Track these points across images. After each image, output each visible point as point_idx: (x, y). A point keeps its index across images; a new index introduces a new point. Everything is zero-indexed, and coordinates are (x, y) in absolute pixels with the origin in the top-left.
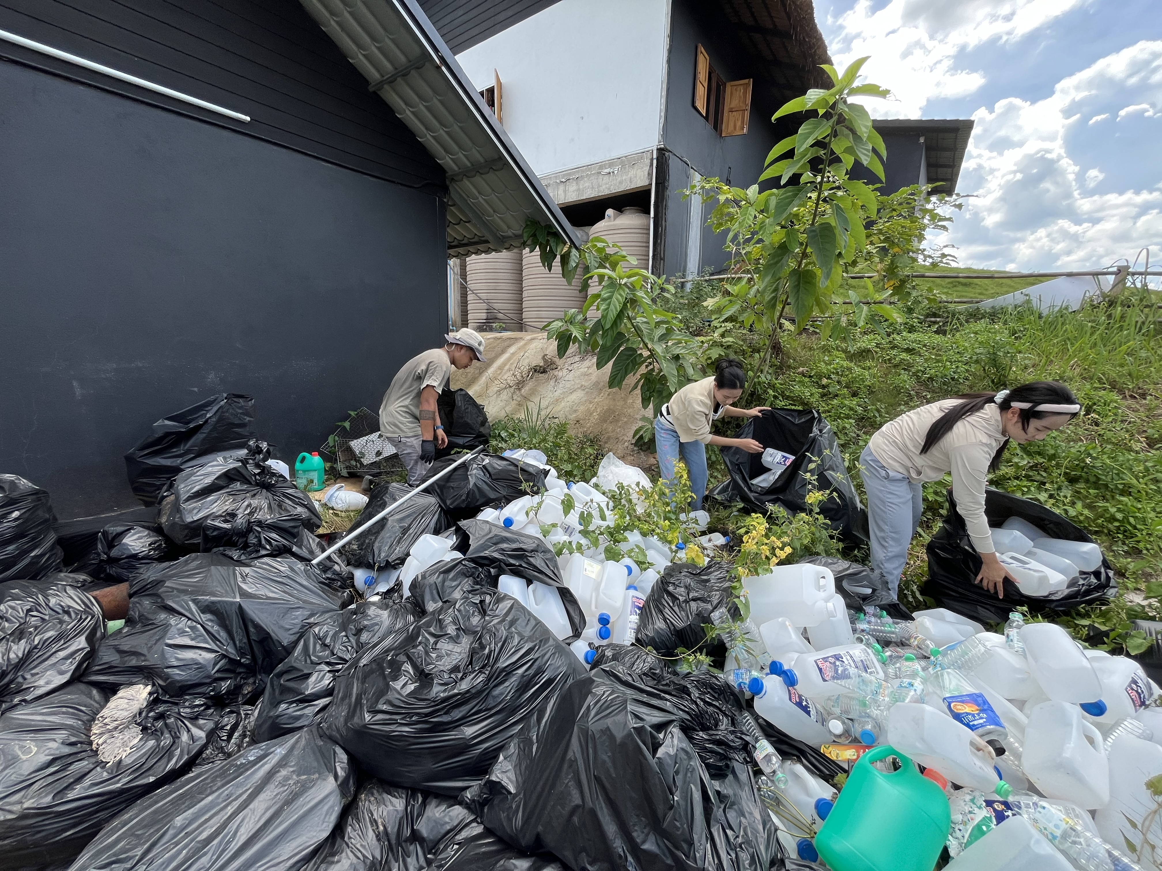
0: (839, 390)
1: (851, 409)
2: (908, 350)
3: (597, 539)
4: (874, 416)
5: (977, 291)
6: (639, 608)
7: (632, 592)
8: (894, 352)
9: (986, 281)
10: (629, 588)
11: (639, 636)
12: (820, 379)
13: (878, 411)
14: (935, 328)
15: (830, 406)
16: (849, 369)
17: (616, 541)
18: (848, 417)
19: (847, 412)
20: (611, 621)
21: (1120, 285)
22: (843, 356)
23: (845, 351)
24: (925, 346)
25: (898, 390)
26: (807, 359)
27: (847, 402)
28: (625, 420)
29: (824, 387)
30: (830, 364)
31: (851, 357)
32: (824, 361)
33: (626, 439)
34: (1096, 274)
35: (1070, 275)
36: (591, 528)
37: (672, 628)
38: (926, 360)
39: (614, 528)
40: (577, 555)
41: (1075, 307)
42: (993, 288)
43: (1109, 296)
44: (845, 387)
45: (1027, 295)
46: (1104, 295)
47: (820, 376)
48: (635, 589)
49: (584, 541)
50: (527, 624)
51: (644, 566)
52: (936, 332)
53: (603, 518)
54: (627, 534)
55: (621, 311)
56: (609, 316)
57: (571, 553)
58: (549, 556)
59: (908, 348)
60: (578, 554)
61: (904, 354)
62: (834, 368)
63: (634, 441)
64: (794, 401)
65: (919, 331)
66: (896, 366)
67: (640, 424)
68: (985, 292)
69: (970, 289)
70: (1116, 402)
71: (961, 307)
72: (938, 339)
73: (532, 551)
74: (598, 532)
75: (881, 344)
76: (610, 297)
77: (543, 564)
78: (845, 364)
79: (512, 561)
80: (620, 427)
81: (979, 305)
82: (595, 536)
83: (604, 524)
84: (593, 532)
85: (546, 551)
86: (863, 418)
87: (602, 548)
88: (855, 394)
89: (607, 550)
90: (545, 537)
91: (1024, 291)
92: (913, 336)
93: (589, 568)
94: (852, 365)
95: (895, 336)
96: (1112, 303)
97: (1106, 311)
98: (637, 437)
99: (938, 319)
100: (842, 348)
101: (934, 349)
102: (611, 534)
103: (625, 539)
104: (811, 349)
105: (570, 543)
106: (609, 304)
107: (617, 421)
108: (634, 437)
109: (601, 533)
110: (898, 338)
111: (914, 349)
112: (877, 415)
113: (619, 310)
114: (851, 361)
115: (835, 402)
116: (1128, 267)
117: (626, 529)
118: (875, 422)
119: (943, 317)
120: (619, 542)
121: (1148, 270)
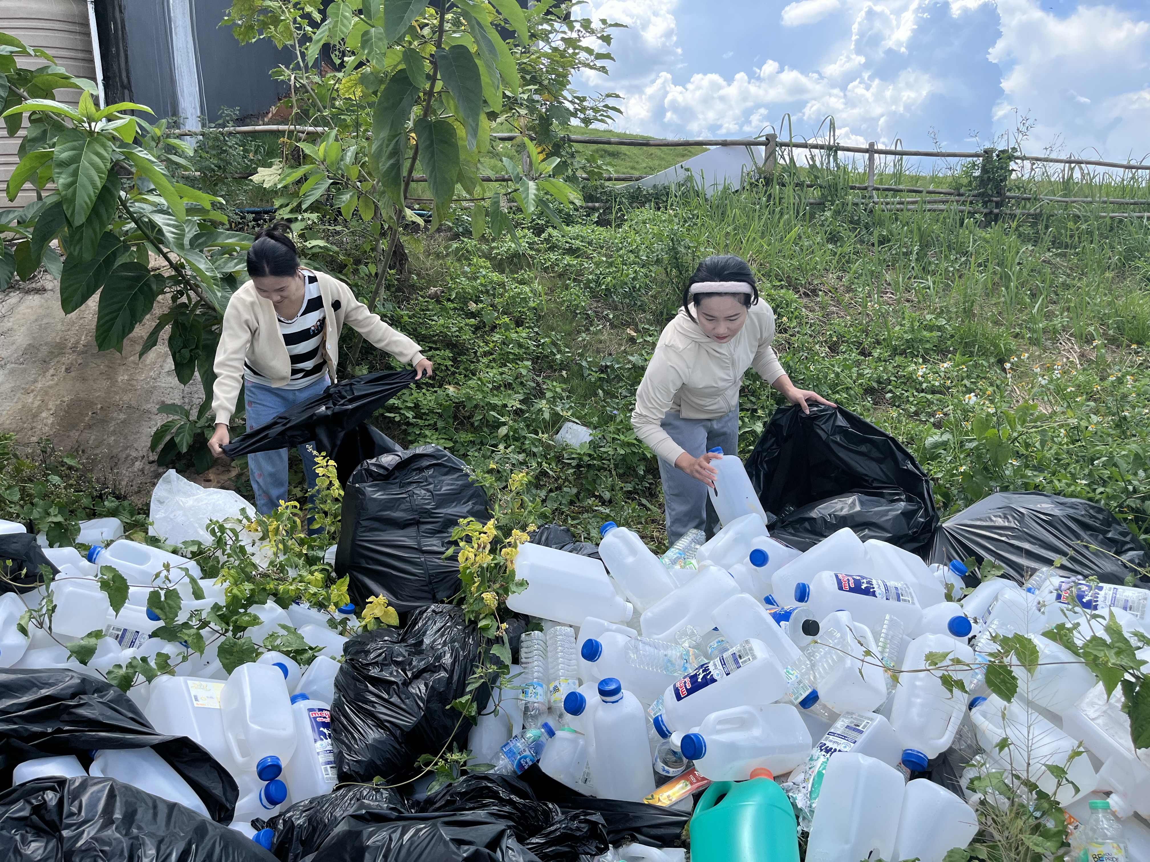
0: (498, 318)
1: (520, 346)
2: (572, 251)
3: (199, 637)
4: (552, 352)
5: (628, 164)
6: (325, 725)
7: (303, 705)
8: (553, 256)
9: (635, 150)
10: (294, 700)
11: (346, 769)
12: (466, 304)
13: (554, 344)
14: (595, 217)
15: (491, 345)
16: (502, 285)
17: (239, 628)
18: (519, 358)
19: (516, 351)
20: (283, 764)
21: (771, 158)
22: (488, 264)
23: (488, 256)
24: (590, 243)
25: (573, 311)
26: (437, 272)
27: (514, 336)
28: (122, 416)
29: (473, 315)
30: (476, 279)
31: (499, 266)
32: (464, 273)
33: (134, 454)
34: (748, 144)
35: (724, 144)
36: (182, 618)
37: (398, 732)
38: (598, 265)
39: (227, 607)
40: (163, 680)
41: (736, 186)
42: (643, 161)
43: (764, 172)
44: (504, 313)
45: (687, 170)
46: (760, 171)
47: (464, 299)
48: (304, 697)
49: (170, 648)
50: (155, 815)
51: (306, 656)
52: (598, 223)
53: (198, 594)
54: (253, 610)
55: (105, 190)
56: (78, 201)
57: (149, 680)
58: (111, 693)
59: (571, 248)
60: (165, 678)
61: (567, 258)
62: (481, 284)
63: (154, 457)
64: (435, 342)
65: (577, 223)
66: (561, 276)
67: (160, 420)
68: (637, 166)
69: (620, 162)
70: (796, 301)
71: (620, 186)
72: (603, 233)
73: (73, 696)
74: (194, 622)
75: (534, 243)
76: (75, 160)
77: (110, 712)
78: (495, 276)
79: (36, 728)
80: (114, 433)
81: (640, 183)
82: (193, 631)
83: (206, 604)
84: (186, 625)
85: (101, 688)
86: (538, 358)
87: (212, 650)
88: (519, 323)
89: (224, 652)
90: (85, 664)
91: (683, 163)
92: (572, 230)
93: (201, 694)
94: (503, 278)
95: (550, 230)
96: (768, 182)
97: (766, 192)
98: (161, 447)
99: (597, 205)
100: (482, 251)
101: (602, 247)
102: (224, 619)
103: (255, 621)
104: (438, 256)
105: (144, 660)
106: (75, 174)
107: (104, 421)
108: (153, 448)
109: (205, 624)
110: (555, 233)
111: (578, 249)
112: (555, 351)
113: (99, 185)
114: (502, 272)
115: (497, 337)
116: (774, 136)
117: (251, 601)
118: (554, 361)
119: (602, 201)
120: (244, 629)
121: (793, 140)
